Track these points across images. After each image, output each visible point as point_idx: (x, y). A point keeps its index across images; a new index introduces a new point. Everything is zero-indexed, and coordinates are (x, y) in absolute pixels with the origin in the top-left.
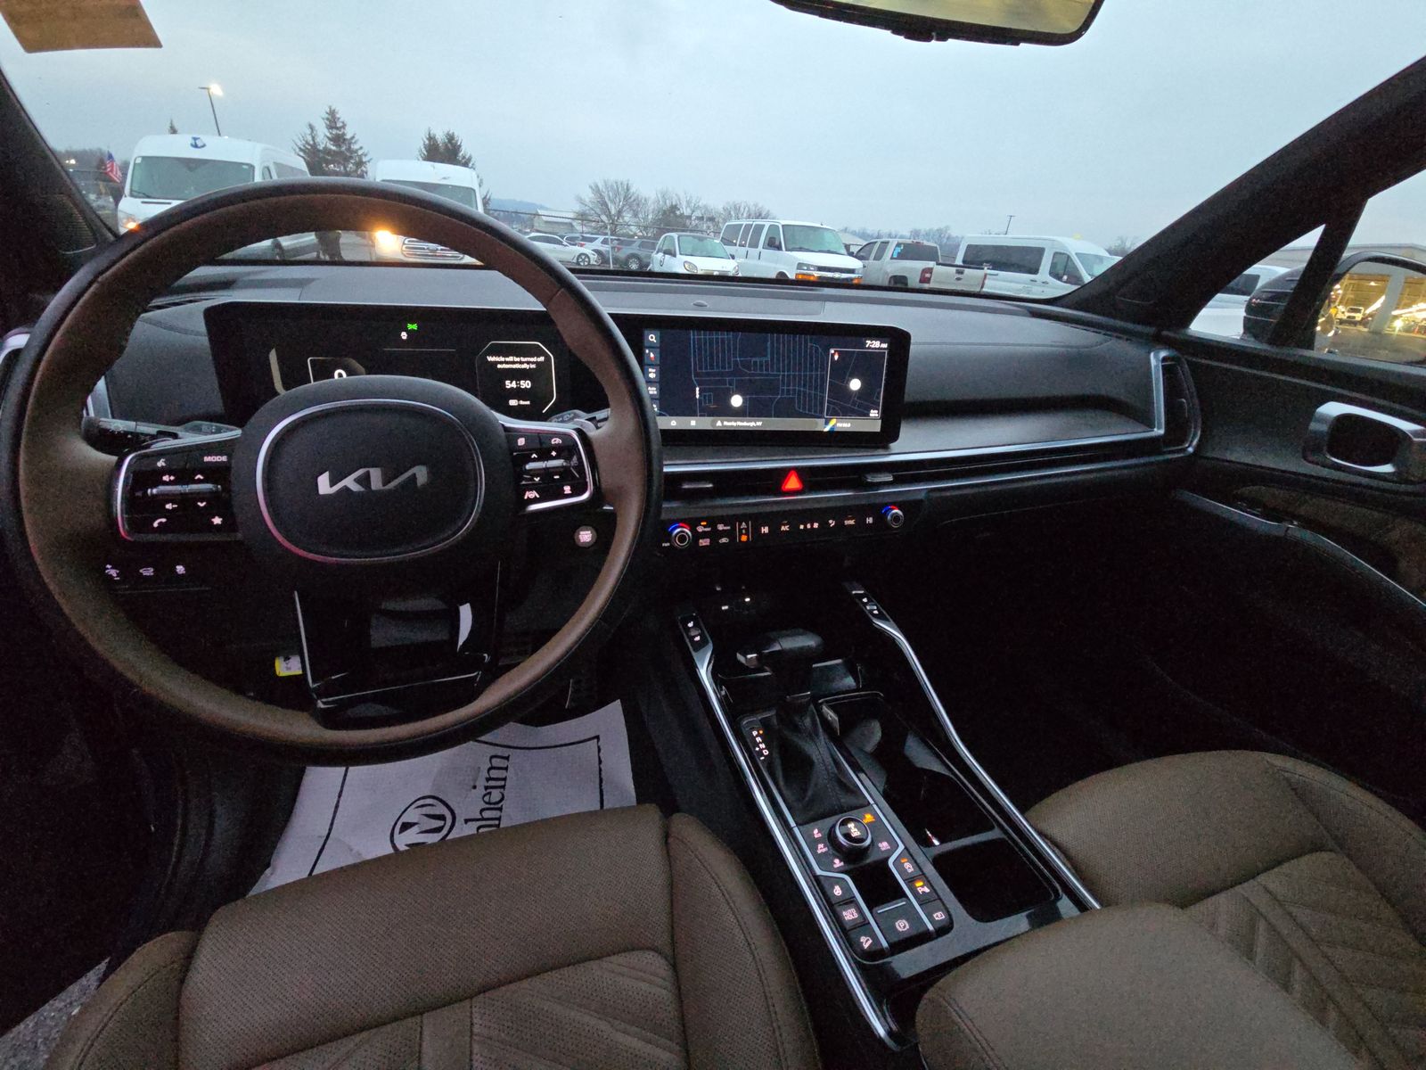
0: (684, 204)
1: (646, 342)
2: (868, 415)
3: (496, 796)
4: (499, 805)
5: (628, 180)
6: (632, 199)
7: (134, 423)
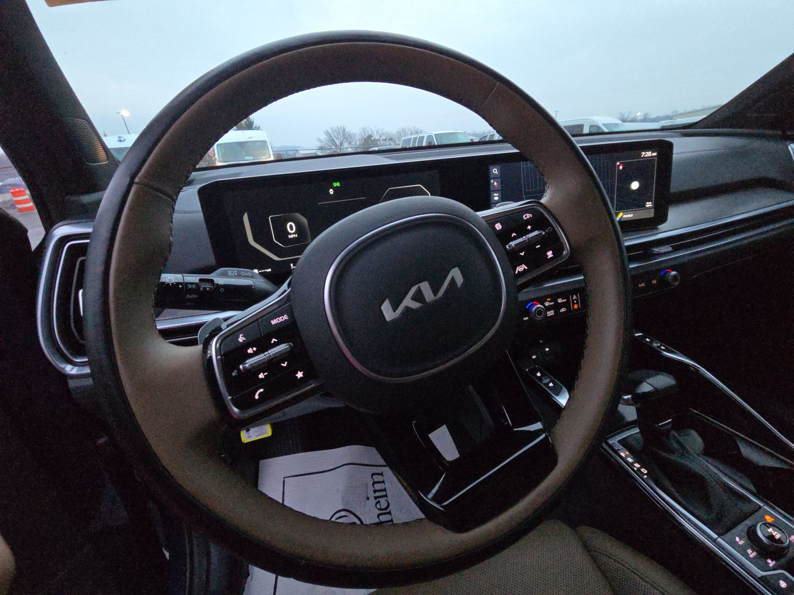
0: (375, 133)
1: (491, 174)
2: (644, 206)
3: (384, 505)
4: (388, 510)
5: (344, 126)
6: (347, 135)
7: (181, 275)
